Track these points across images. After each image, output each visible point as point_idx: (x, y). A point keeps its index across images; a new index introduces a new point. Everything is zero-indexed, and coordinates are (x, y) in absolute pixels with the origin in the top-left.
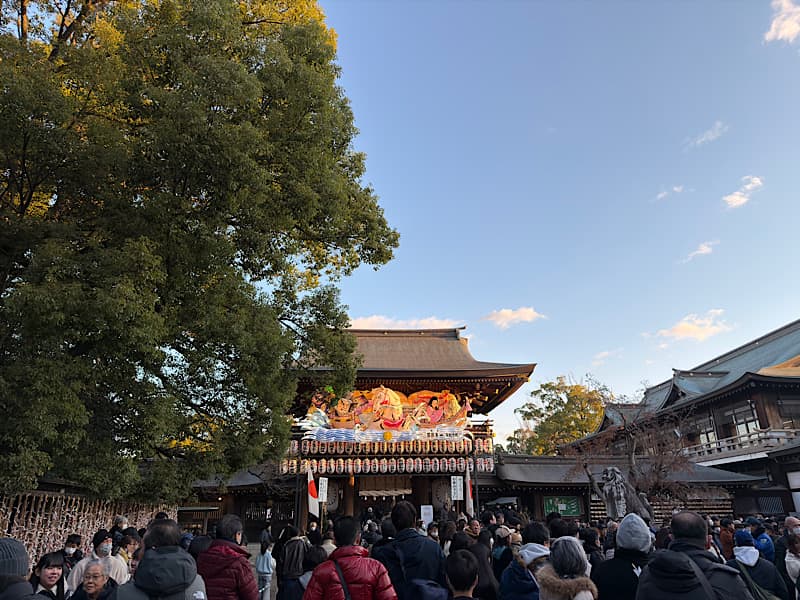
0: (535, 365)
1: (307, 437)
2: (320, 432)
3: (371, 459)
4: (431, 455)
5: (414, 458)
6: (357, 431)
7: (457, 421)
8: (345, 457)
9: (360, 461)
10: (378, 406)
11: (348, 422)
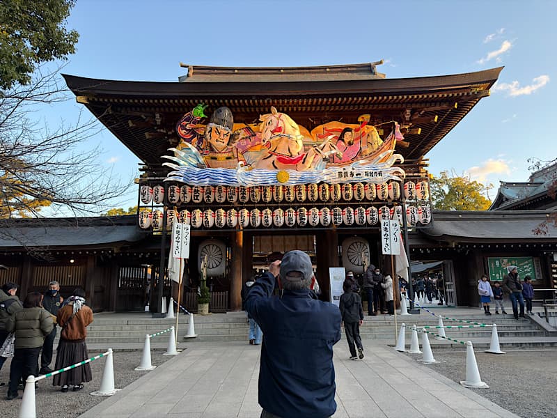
0: (500, 69)
1: (172, 179)
2: (189, 172)
3: (261, 209)
4: (343, 204)
5: (319, 208)
6: (240, 170)
7: (381, 156)
8: (227, 206)
9: (246, 211)
10: (267, 135)
11: (227, 161)
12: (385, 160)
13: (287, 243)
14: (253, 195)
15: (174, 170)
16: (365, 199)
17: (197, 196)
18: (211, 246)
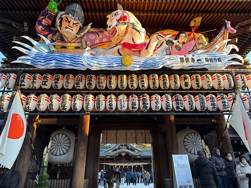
4: (183, 91)
5: (161, 94)
6: (86, 54)
7: (217, 46)
8: (74, 92)
9: (91, 96)
11: (76, 50)
12: (220, 50)
13: (129, 136)
14: (99, 82)
15: (24, 54)
16: (202, 89)
17: (45, 82)
18: (61, 135)
